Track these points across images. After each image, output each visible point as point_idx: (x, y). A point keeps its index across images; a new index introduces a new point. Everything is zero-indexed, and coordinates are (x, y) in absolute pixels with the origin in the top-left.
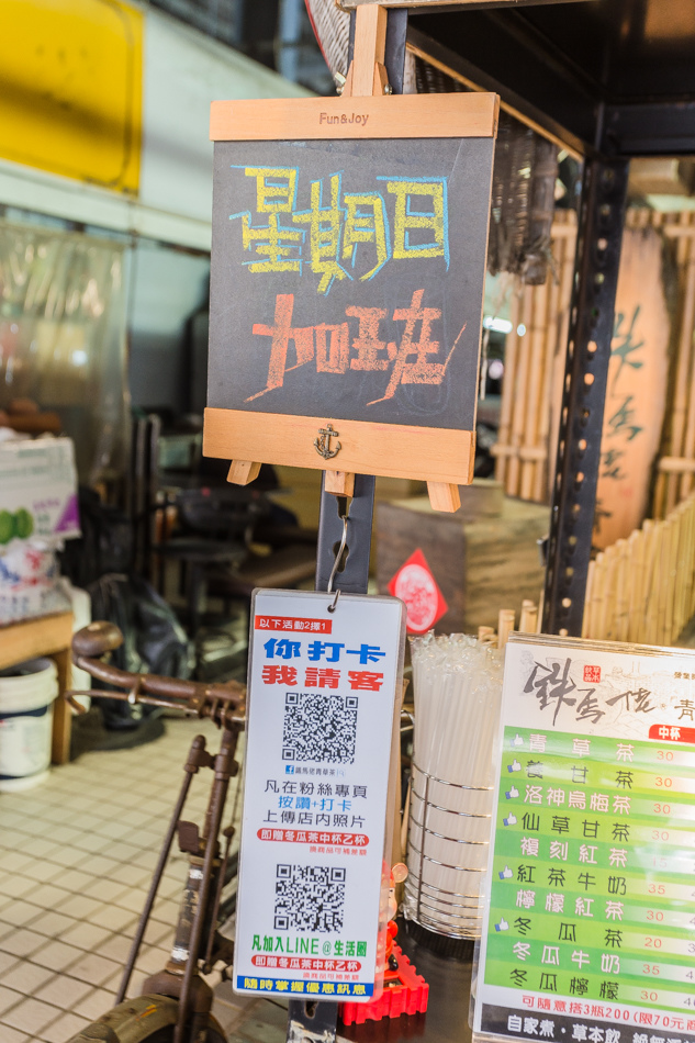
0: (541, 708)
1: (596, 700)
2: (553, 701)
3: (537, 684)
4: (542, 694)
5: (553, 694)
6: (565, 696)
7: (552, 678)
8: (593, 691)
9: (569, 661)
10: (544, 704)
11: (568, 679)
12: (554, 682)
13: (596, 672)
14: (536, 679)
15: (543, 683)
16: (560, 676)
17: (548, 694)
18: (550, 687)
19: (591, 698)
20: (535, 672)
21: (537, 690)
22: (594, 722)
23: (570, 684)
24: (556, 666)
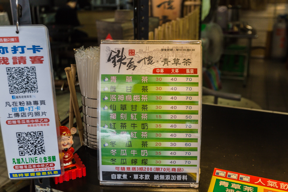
0: (114, 67)
1: (133, 62)
2: (118, 64)
3: (112, 58)
4: (114, 62)
5: (118, 61)
6: (122, 62)
7: (118, 56)
8: (132, 58)
9: (123, 49)
10: (115, 65)
11: (123, 55)
12: (118, 57)
13: (133, 51)
14: (112, 56)
15: (114, 58)
16: (120, 55)
17: (116, 61)
18: (117, 59)
19: (132, 61)
20: (111, 54)
21: (112, 60)
22: (133, 70)
23: (124, 57)
24: (119, 51)
